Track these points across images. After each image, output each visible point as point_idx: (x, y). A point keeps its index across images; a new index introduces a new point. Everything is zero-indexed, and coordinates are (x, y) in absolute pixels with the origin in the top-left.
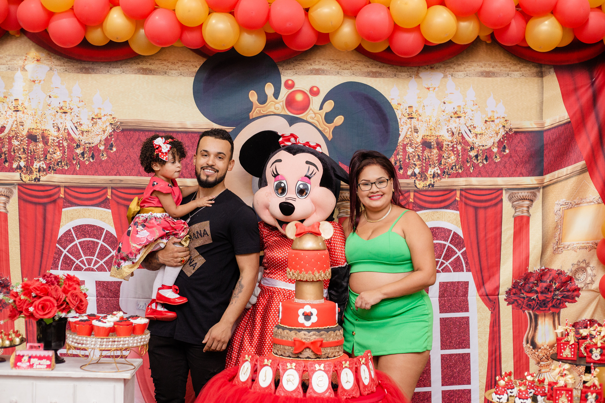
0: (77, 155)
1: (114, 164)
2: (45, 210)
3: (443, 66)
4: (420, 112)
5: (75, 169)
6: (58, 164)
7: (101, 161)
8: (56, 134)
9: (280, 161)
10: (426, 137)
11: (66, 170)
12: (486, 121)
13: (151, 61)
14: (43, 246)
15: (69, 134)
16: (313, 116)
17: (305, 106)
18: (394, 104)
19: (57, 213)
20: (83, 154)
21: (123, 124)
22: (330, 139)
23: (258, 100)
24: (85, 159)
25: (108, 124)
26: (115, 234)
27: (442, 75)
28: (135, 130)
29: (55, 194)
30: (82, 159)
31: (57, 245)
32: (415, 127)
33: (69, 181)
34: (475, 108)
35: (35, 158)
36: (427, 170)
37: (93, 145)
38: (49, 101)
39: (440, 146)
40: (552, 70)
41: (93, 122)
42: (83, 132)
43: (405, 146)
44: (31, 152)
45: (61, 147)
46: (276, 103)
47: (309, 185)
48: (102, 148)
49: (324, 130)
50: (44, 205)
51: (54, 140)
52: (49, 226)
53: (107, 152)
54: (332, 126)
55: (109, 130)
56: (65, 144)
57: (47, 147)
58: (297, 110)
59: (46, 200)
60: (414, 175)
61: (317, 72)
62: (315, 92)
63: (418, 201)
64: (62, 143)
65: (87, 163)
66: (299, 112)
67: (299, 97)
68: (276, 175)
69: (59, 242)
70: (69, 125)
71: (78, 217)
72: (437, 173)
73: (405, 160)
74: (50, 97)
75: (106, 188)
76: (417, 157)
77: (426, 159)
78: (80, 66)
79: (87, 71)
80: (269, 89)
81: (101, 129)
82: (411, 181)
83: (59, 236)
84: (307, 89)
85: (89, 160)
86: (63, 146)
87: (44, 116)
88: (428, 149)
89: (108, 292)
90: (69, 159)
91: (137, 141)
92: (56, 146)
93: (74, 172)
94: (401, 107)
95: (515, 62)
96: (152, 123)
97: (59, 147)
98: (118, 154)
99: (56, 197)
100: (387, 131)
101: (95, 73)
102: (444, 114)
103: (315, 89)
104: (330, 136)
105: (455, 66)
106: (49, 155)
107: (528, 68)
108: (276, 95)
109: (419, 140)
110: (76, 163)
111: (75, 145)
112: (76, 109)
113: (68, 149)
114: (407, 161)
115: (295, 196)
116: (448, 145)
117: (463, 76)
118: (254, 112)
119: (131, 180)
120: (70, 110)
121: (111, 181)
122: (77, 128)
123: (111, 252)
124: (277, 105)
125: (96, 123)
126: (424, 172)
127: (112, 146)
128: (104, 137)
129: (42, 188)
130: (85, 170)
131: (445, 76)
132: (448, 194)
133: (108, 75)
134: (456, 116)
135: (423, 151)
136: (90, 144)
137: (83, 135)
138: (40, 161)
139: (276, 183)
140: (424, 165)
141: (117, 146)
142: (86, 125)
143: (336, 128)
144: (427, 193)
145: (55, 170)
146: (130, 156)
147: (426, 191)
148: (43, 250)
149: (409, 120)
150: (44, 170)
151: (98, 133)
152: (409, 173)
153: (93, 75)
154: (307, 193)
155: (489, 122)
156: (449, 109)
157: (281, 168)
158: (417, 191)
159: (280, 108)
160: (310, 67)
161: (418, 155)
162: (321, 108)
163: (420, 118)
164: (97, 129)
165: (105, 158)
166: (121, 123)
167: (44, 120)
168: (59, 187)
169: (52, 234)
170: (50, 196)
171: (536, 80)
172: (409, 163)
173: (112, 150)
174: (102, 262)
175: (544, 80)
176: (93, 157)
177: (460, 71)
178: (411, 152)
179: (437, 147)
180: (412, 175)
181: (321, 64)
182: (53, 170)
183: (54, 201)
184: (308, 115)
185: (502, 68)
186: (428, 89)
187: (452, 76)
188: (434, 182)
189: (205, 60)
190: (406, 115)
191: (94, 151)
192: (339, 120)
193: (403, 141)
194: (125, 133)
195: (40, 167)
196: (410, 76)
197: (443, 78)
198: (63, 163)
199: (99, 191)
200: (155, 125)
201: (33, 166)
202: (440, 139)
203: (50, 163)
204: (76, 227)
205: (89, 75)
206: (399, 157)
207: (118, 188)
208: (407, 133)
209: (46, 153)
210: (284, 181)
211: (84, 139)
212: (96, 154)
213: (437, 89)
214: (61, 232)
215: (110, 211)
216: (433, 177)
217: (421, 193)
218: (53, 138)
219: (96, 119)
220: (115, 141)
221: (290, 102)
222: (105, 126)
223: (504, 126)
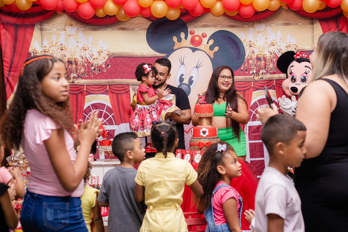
0: (92, 70)
1: (110, 73)
2: (77, 97)
3: (265, 21)
4: (255, 43)
5: (91, 77)
6: (83, 75)
7: (104, 72)
8: (81, 60)
9: (293, 66)
10: (258, 55)
11: (87, 77)
12: (287, 46)
13: (126, 24)
14: (77, 114)
15: (88, 60)
16: (204, 47)
17: (200, 43)
18: (242, 40)
19: (83, 98)
20: (94, 69)
21: (113, 55)
22: (212, 58)
23: (177, 41)
24: (96, 72)
25: (106, 55)
26: (111, 107)
27: (265, 26)
28: (119, 57)
29: (82, 89)
30: (94, 72)
31: (84, 113)
32: (252, 51)
33: (88, 82)
34: (281, 40)
35: (72, 72)
36: (259, 71)
37: (99, 65)
38: (77, 44)
39: (265, 59)
40: (318, 21)
41: (99, 54)
42: (94, 59)
43: (248, 60)
44: (70, 69)
45: (84, 66)
46: (186, 42)
47: (307, 77)
48: (104, 66)
49: (209, 54)
50: (77, 94)
51: (80, 63)
52: (79, 104)
53: (106, 68)
54: (213, 52)
55: (107, 57)
56: (86, 65)
57: (77, 66)
58: (196, 45)
59: (77, 92)
60: (253, 73)
61: (205, 26)
62: (204, 36)
63: (255, 86)
64: (85, 64)
65: (97, 74)
66: (197, 46)
67: (197, 39)
68: (291, 73)
69: (85, 112)
70: (88, 56)
71: (93, 100)
72: (264, 72)
73: (248, 67)
74: (78, 43)
75: (106, 85)
76: (254, 65)
77: (259, 66)
78: (92, 27)
79: (95, 30)
80: (183, 35)
81: (103, 57)
82: (252, 76)
83: (85, 109)
84: (200, 35)
85: (98, 72)
86: (85, 66)
87: (75, 52)
88: (259, 61)
89: (109, 135)
90: (88, 72)
91: (120, 62)
92: (82, 66)
93: (91, 78)
94: (246, 41)
95: (299, 18)
96: (127, 53)
97: (83, 66)
98: (111, 69)
99: (82, 90)
100: (240, 53)
101: (99, 30)
102: (266, 44)
103: (204, 34)
104: (212, 57)
105: (271, 21)
106: (78, 71)
107: (306, 20)
108: (186, 38)
109: (255, 57)
110: (91, 74)
111: (91, 65)
112: (90, 48)
113: (87, 67)
114: (250, 67)
115: (300, 83)
116: (269, 59)
117: (275, 25)
118: (175, 46)
119: (118, 81)
120: (88, 49)
121: (108, 82)
122: (91, 57)
123: (109, 116)
124: (187, 43)
125: (100, 54)
126: (258, 72)
127: (108, 65)
128: (104, 61)
129: (75, 86)
130: (96, 77)
131: (266, 26)
132: (270, 82)
133: (105, 31)
134: (272, 44)
135: (257, 62)
136: (98, 64)
137: (94, 60)
138: (74, 73)
139: (291, 77)
140: (258, 69)
141: (111, 65)
142: (96, 55)
143: (215, 52)
144: (260, 82)
145: (81, 77)
146: (117, 69)
147: (259, 81)
148: (77, 116)
149: (249, 48)
150: (76, 78)
151: (101, 59)
152: (251, 73)
153: (98, 31)
154: (306, 81)
155: (288, 47)
156: (269, 41)
157: (293, 70)
158: (255, 81)
159: (188, 44)
160: (201, 24)
161: (255, 64)
162: (208, 43)
163: (255, 46)
164: (101, 57)
165: (105, 71)
166: (112, 54)
167: (75, 53)
168: (83, 85)
169: (81, 108)
170: (79, 90)
171: (310, 26)
172: (251, 68)
173: (108, 67)
174: (105, 121)
175: (314, 26)
176: (99, 71)
177: (273, 23)
178: (251, 62)
179: (264, 60)
180: (252, 74)
181: (207, 22)
182: (80, 77)
183: (81, 93)
184: (201, 47)
185: (293, 21)
186: (258, 32)
187: (270, 26)
188: (263, 77)
189: (151, 22)
190: (248, 45)
191: (100, 68)
192: (216, 49)
193: (247, 57)
194: (114, 58)
195: (74, 76)
196: (250, 27)
197: (265, 27)
198: (85, 74)
199: (103, 87)
200: (129, 54)
201: (70, 76)
202: (265, 56)
203: (79, 74)
204: (92, 104)
205: (96, 31)
206: (245, 65)
207: (112, 85)
208: (249, 54)
209: (77, 69)
210: (295, 76)
211: (95, 62)
212: (101, 69)
213: (262, 32)
214: (85, 107)
215: (108, 96)
216: (262, 74)
217: (257, 82)
218: (80, 62)
219: (100, 52)
220: (110, 63)
221: (193, 41)
222: (105, 56)
223: (295, 49)
